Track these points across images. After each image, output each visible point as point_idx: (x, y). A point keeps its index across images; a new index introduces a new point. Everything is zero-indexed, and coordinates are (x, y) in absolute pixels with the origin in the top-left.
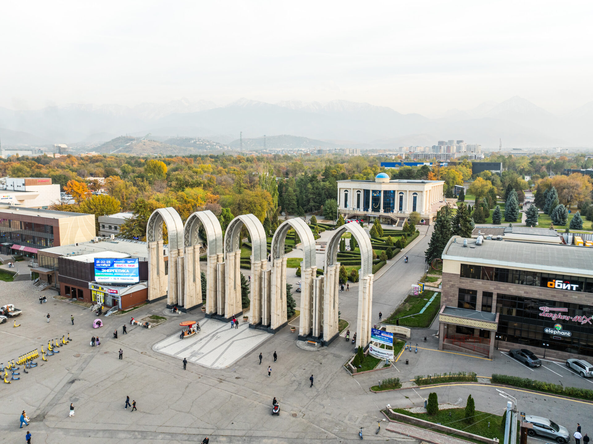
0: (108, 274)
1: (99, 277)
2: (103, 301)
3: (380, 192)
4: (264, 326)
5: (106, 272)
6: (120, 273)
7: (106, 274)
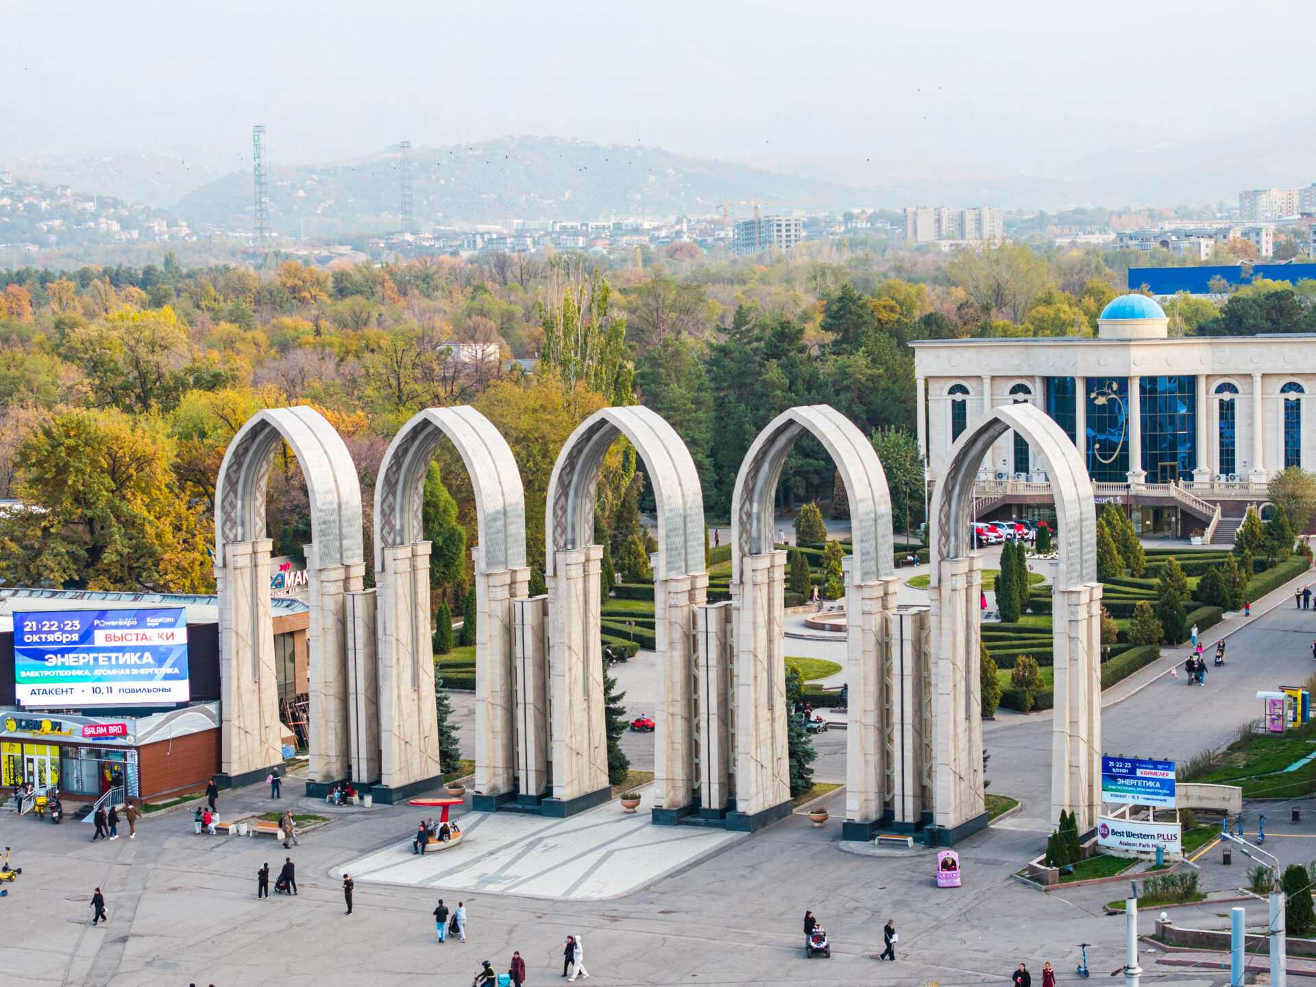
0: (68, 673)
1: (36, 686)
2: (51, 779)
3: (1123, 382)
4: (710, 812)
5: (63, 667)
6: (117, 666)
7: (61, 673)
